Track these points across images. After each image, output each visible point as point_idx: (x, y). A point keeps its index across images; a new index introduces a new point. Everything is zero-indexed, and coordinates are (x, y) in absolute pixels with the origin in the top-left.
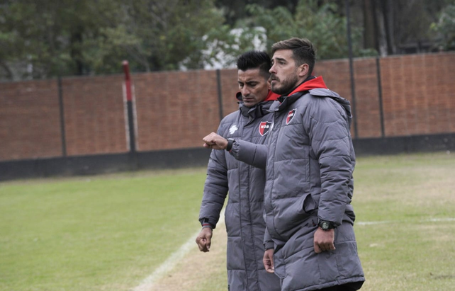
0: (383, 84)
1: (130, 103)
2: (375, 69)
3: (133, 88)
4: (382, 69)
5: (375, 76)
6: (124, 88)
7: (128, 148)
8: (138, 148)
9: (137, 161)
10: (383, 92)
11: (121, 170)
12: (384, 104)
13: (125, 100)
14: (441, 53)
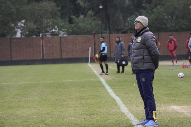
0: (111, 42)
1: (43, 45)
2: (108, 38)
3: (44, 41)
4: (111, 38)
5: (109, 40)
6: (41, 41)
7: (42, 58)
8: (45, 58)
9: (44, 61)
10: (111, 45)
11: (40, 64)
12: (111, 49)
13: (41, 44)
14: (128, 34)
